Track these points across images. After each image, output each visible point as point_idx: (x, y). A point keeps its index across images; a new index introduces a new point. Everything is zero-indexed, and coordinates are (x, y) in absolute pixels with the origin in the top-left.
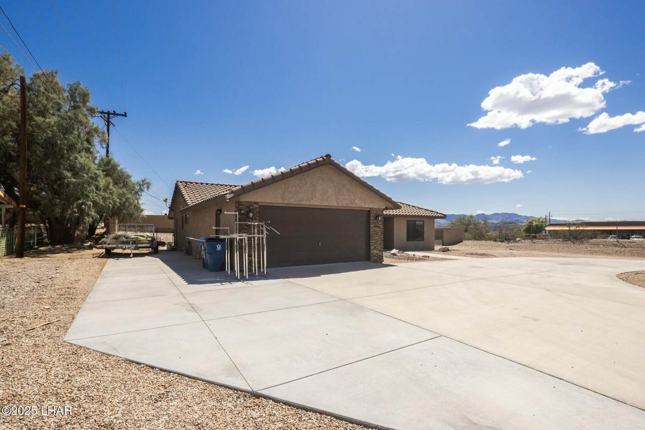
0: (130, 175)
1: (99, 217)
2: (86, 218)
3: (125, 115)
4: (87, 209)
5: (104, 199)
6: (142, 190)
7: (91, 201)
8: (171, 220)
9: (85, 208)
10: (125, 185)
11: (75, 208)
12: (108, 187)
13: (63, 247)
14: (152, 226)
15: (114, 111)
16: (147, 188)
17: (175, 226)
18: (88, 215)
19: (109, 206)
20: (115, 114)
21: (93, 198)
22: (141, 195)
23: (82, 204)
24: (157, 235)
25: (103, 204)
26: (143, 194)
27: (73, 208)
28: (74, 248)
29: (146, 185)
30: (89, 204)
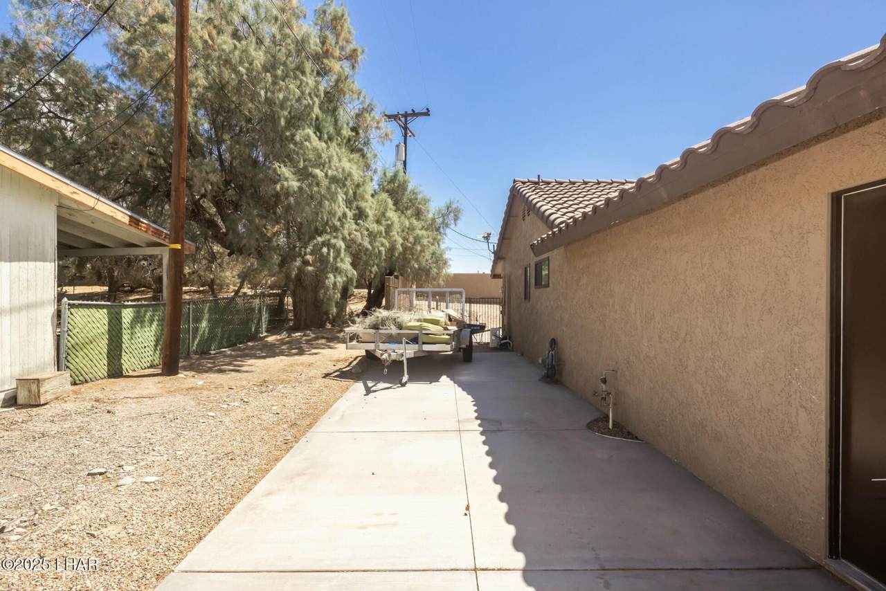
0: (428, 197)
1: (355, 273)
2: (331, 276)
3: (427, 114)
4: (332, 254)
5: (372, 236)
6: (447, 225)
7: (344, 239)
8: (497, 280)
9: (328, 253)
10: (418, 214)
11: (311, 254)
12: (383, 214)
13: (304, 335)
14: (460, 293)
15: (413, 110)
16: (455, 220)
17: (504, 292)
18: (337, 270)
19: (379, 252)
20: (415, 114)
21: (350, 235)
22: (445, 234)
23: (324, 244)
24: (470, 307)
25: (369, 247)
26: (448, 231)
27: (305, 254)
28: (323, 338)
29: (452, 214)
30: (338, 245)
